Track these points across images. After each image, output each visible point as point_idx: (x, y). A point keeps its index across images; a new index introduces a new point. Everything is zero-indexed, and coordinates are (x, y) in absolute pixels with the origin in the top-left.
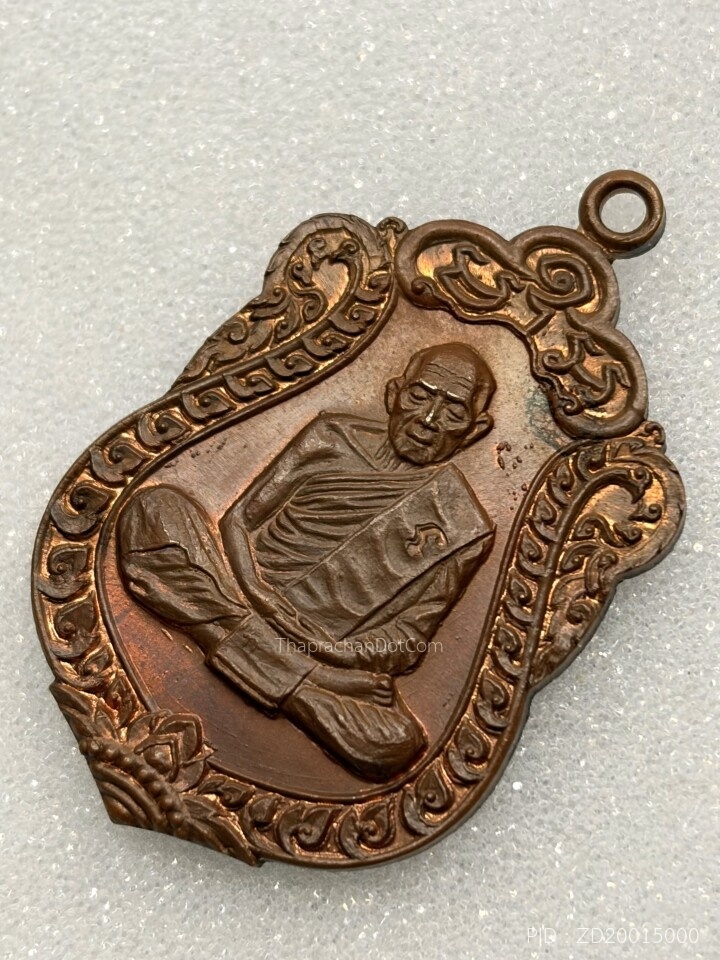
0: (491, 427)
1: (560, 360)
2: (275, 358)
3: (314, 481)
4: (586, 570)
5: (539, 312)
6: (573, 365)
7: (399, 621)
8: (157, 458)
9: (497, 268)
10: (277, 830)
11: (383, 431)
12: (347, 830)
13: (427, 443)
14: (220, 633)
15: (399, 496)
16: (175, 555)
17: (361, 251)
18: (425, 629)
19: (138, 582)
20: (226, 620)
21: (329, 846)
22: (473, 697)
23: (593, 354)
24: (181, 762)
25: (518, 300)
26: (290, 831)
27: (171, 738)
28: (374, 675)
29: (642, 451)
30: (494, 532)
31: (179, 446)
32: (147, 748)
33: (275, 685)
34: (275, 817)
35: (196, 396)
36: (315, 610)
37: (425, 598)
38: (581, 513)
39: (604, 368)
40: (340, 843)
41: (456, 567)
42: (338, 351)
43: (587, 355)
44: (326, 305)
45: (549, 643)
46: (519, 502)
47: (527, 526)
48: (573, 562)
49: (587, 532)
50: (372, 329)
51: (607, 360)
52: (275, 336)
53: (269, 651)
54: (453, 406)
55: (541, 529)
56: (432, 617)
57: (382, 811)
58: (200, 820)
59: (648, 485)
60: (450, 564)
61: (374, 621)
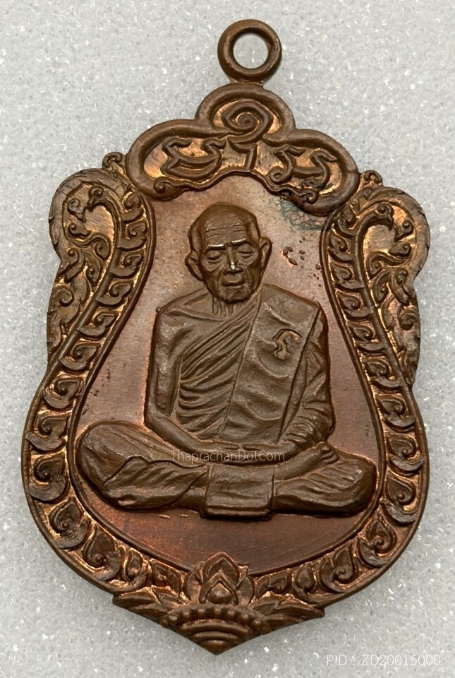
0: (271, 244)
1: (282, 173)
2: (102, 296)
3: (186, 356)
4: (392, 292)
5: (247, 152)
6: (292, 170)
7: (305, 404)
8: (73, 412)
9: (199, 141)
10: (323, 584)
11: (206, 295)
12: (366, 553)
13: (241, 283)
14: (201, 492)
15: (248, 328)
16: (136, 465)
17: (105, 189)
18: (324, 397)
19: (123, 498)
20: (198, 481)
21: (360, 570)
22: (381, 417)
23: (299, 155)
24: (234, 587)
25: (227, 152)
26: (331, 579)
27: (217, 578)
28: (314, 448)
29: (374, 194)
30: (321, 309)
31: (82, 394)
32: (207, 594)
33: (258, 499)
34: (315, 578)
35: (68, 356)
36: (249, 435)
37: (310, 378)
38: (364, 258)
39: (313, 159)
40: (366, 563)
41: (315, 346)
42: (139, 263)
43: (296, 157)
44: (109, 240)
45: (403, 352)
46: (321, 278)
47: (337, 290)
48: (382, 292)
49: (377, 268)
50: (150, 234)
51: (310, 152)
52: (91, 282)
53: (239, 480)
54: (240, 248)
55: (348, 285)
56: (323, 387)
57: (378, 526)
58: (272, 613)
59: (392, 213)
60: (310, 347)
61: (289, 415)
